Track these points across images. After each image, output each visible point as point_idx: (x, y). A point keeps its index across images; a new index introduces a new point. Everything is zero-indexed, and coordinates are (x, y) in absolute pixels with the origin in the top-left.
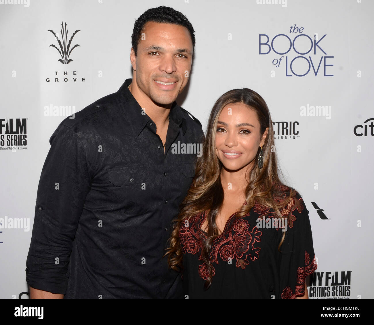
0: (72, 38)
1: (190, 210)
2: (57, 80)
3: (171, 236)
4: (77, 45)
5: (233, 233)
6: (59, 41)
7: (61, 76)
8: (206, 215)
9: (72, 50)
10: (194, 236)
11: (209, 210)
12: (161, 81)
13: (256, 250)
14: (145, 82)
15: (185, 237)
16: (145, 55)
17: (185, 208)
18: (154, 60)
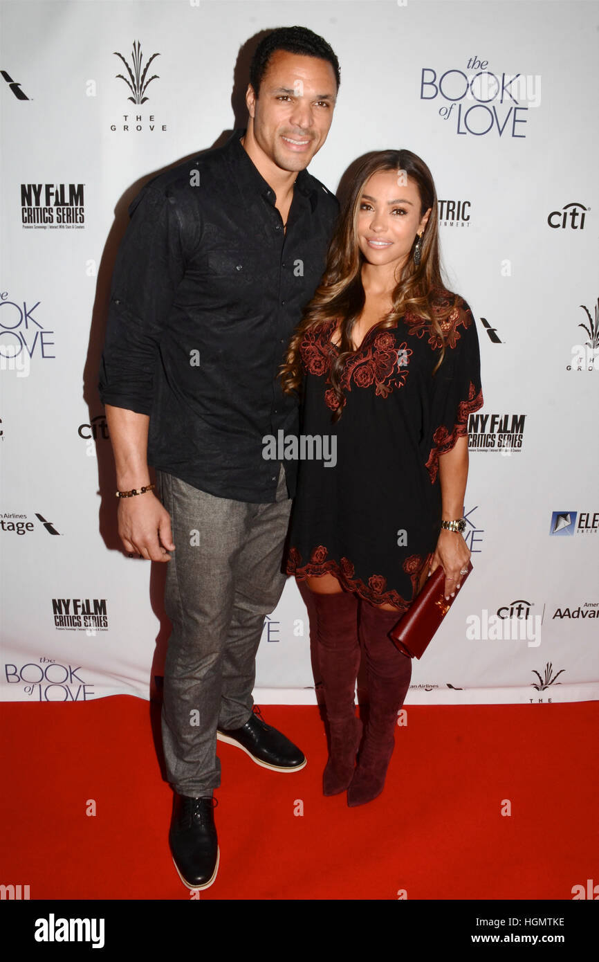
0: (148, 65)
1: (317, 318)
2: (126, 128)
3: (288, 350)
4: (156, 77)
5: (374, 350)
6: (130, 70)
7: (132, 123)
8: (339, 324)
9: (147, 83)
10: (320, 352)
11: (343, 318)
12: (291, 139)
13: (403, 374)
14: (268, 138)
15: (308, 352)
16: (272, 98)
17: (311, 314)
18: (283, 107)
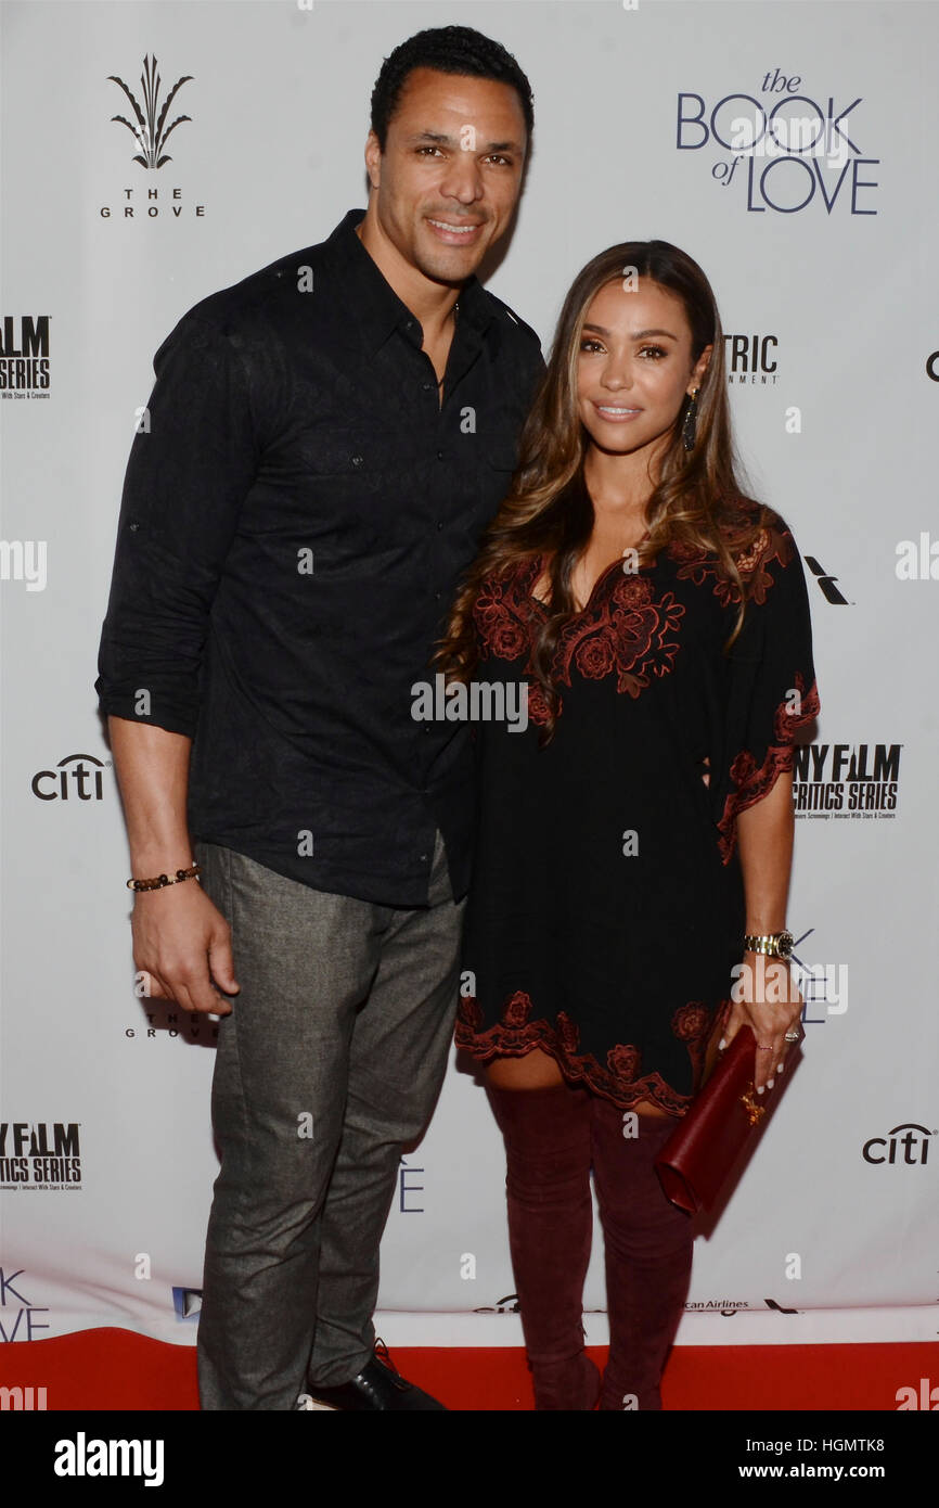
0: (170, 98)
1: (504, 554)
2: (129, 212)
3: (451, 614)
4: (185, 118)
5: (614, 607)
6: (137, 107)
7: (141, 203)
8: (546, 563)
9: (169, 130)
10: (513, 616)
11: (555, 552)
12: (444, 222)
13: (669, 650)
14: (402, 222)
15: (489, 617)
16: (407, 153)
17: (493, 547)
18: (429, 167)
